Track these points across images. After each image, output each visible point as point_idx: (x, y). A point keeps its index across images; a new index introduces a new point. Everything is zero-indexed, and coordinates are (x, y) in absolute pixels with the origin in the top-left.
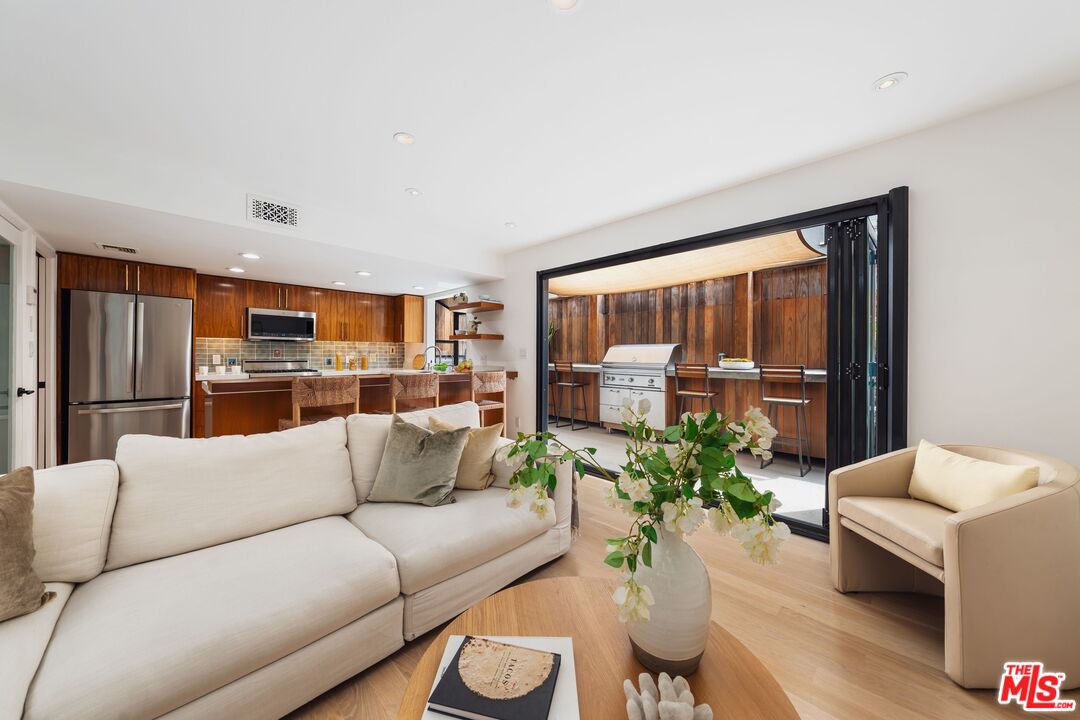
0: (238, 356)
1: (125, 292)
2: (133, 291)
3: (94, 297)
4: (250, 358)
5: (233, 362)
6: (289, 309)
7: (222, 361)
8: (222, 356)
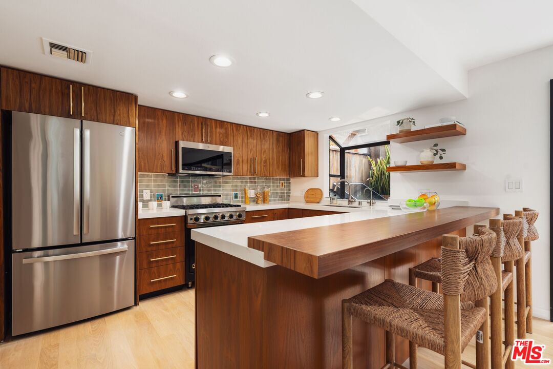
0: (164, 191)
1: (69, 116)
2: (77, 115)
3: (35, 120)
4: (174, 194)
5: (160, 198)
6: (211, 143)
7: (151, 197)
8: (151, 192)
